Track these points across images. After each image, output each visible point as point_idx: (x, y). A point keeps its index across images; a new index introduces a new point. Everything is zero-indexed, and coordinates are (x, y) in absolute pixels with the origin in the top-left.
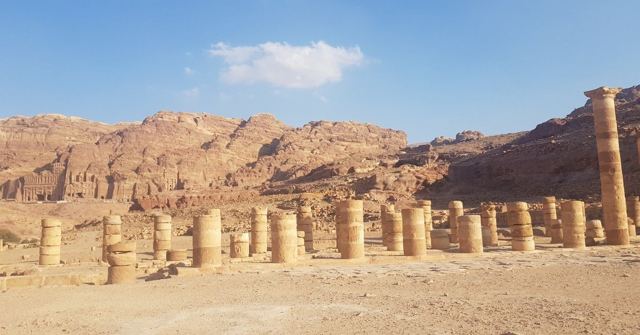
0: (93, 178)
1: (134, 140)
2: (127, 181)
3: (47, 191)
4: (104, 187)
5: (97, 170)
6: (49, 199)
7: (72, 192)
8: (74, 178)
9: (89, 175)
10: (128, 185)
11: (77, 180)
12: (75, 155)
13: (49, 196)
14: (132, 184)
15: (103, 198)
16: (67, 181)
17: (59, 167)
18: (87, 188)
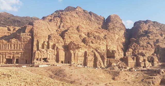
0: (54, 47)
1: (69, 21)
2: (80, 50)
3: (16, 55)
4: (62, 54)
5: (56, 41)
6: (17, 62)
7: (40, 57)
8: (40, 46)
9: (51, 44)
10: (80, 52)
11: (43, 48)
12: (37, 28)
13: (17, 60)
14: (83, 51)
15: (62, 62)
16: (35, 48)
17: (26, 36)
18: (50, 54)
